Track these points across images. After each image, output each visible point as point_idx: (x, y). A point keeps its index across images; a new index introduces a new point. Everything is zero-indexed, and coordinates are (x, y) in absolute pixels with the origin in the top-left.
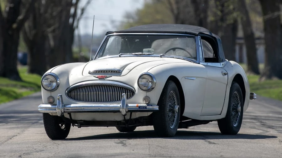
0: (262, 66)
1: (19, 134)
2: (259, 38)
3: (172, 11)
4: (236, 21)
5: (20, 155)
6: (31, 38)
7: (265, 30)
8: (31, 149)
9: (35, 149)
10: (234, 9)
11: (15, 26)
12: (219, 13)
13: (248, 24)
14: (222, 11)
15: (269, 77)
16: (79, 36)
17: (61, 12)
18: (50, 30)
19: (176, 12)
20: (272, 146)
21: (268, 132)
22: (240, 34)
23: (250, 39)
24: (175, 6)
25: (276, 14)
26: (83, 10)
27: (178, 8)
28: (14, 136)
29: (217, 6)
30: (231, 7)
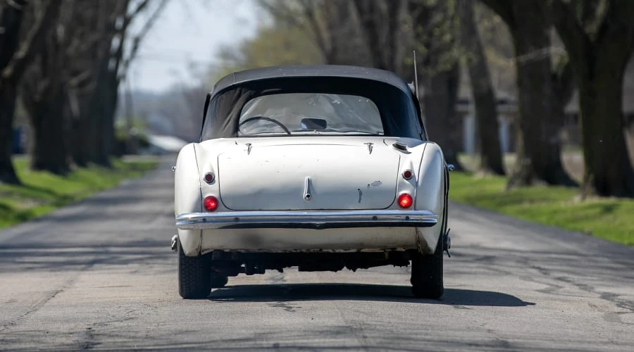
0: (510, 160)
1: (65, 287)
2: (503, 102)
3: (320, 43)
4: (456, 67)
5: (89, 327)
6: (37, 98)
7: (520, 83)
8: (105, 315)
9: (113, 316)
10: (453, 41)
11: (8, 72)
12: (422, 49)
13: (480, 71)
14: (428, 45)
15: (527, 181)
16: (129, 95)
17: (95, 45)
18: (74, 81)
19: (328, 46)
20: (579, 314)
21: (561, 287)
22: (465, 91)
23: (486, 102)
24: (326, 35)
25: (545, 51)
26: (137, 41)
27: (333, 39)
28: (57, 293)
29: (418, 36)
30: (447, 37)
